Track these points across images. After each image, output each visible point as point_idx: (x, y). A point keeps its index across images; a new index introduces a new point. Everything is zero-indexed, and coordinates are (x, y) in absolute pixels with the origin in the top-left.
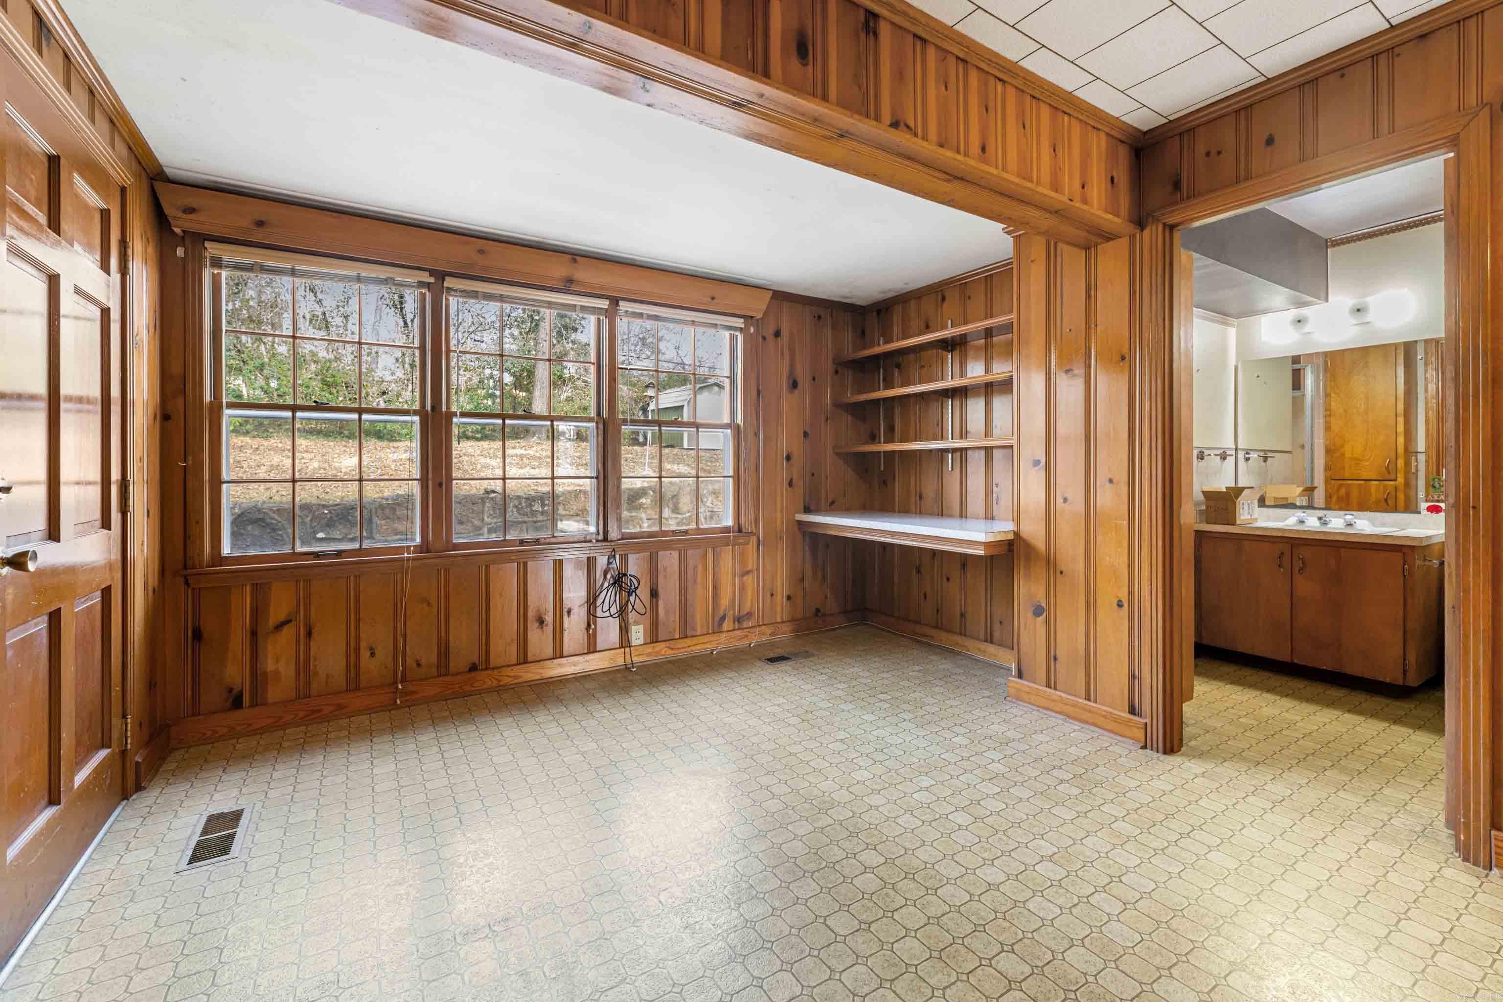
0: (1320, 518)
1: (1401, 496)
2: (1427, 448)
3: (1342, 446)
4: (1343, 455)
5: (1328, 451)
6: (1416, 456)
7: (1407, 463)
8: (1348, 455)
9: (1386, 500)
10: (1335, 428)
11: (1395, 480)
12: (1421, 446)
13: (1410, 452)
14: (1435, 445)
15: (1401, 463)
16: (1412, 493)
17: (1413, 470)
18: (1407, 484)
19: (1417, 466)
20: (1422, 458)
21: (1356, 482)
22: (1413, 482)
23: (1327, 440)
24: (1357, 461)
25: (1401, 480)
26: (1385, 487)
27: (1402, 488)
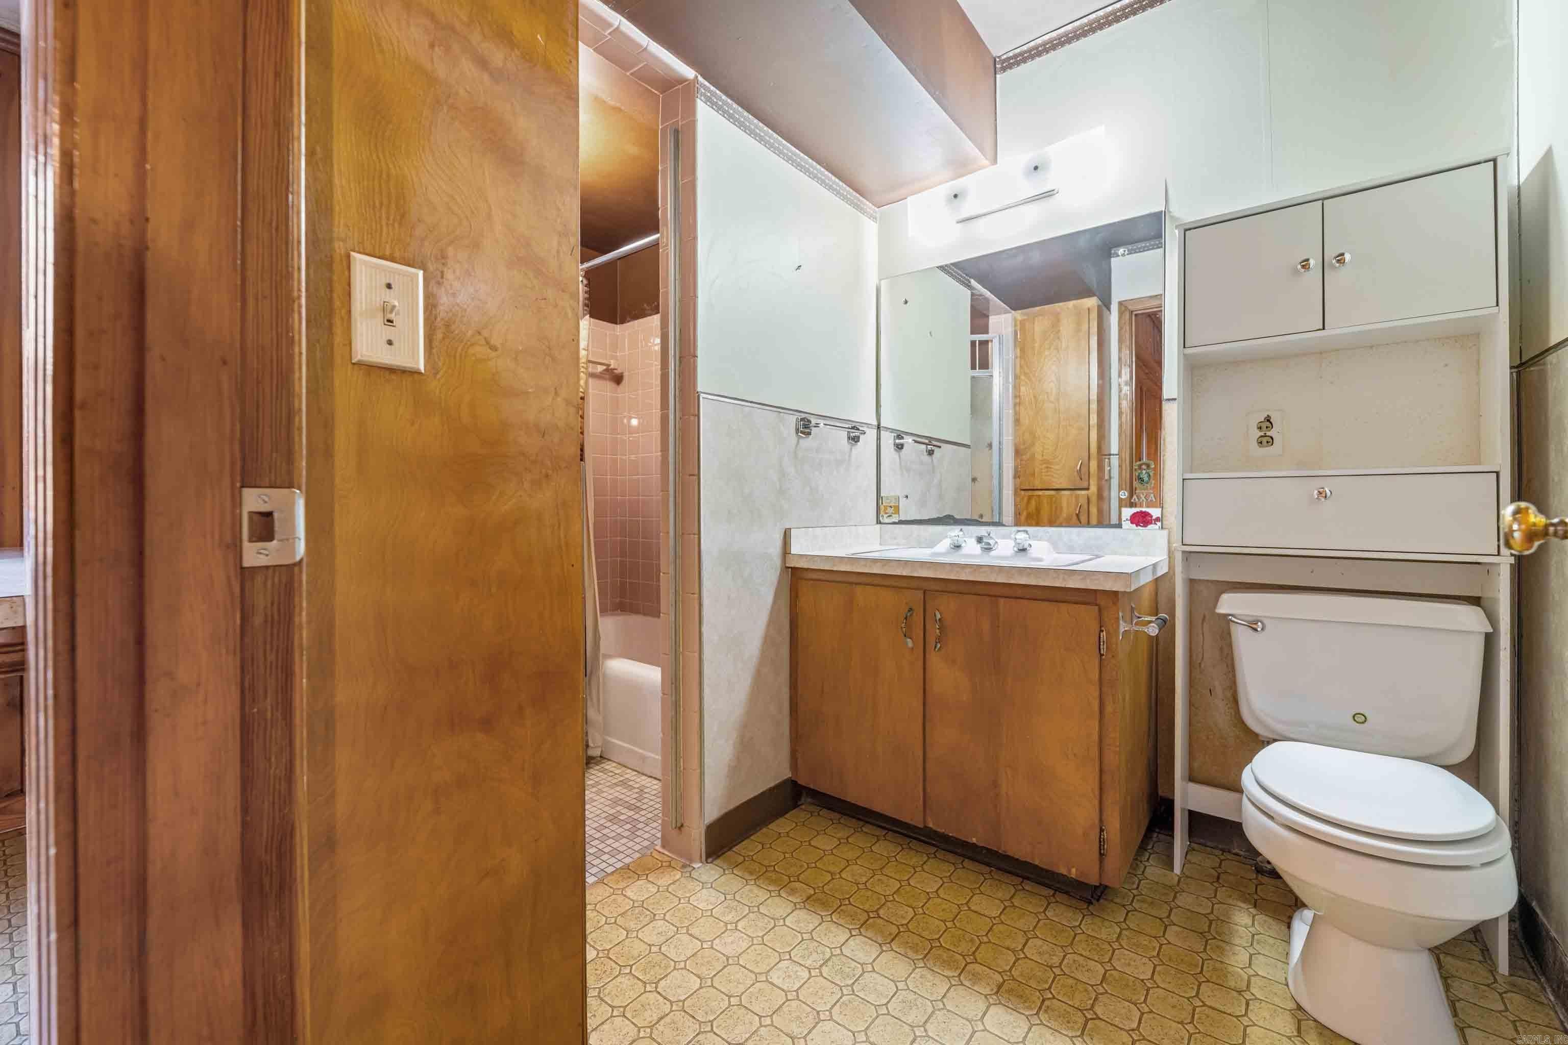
0: (980, 540)
1: (1094, 510)
2: (1120, 449)
3: (1033, 444)
4: (1033, 457)
5: (1018, 452)
6: (1109, 459)
7: (1100, 468)
8: (1038, 457)
9: (1077, 515)
10: (1025, 421)
11: (1088, 489)
12: (1114, 449)
13: (1102, 454)
14: (1128, 446)
15: (1094, 464)
16: (1105, 507)
17: (1107, 477)
18: (1100, 497)
19: (1110, 471)
20: (1115, 461)
21: (1047, 493)
22: (1106, 494)
23: (1015, 438)
24: (1047, 463)
25: (1093, 489)
26: (1077, 497)
27: (1094, 499)
